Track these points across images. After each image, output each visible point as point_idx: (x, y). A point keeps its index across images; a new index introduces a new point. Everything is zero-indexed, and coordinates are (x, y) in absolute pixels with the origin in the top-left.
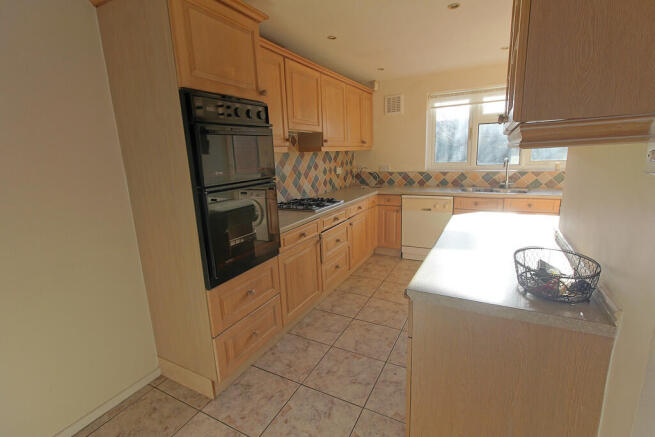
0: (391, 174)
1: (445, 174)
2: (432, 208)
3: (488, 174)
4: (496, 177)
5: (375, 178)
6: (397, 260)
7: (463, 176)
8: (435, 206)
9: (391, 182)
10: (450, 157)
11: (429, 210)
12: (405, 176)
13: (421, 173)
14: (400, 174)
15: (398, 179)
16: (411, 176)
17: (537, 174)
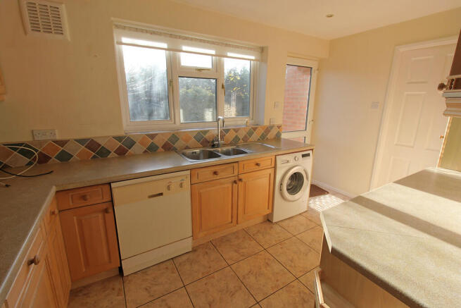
0: (62, 143)
1: (152, 136)
2: (163, 190)
3: (199, 133)
4: (206, 136)
5: (23, 152)
6: (117, 285)
7: (175, 138)
8: (169, 188)
9: (65, 157)
10: (151, 114)
11: (161, 194)
12: (92, 145)
13: (119, 139)
14: (81, 141)
15: (77, 151)
16: (103, 143)
17: (236, 130)
